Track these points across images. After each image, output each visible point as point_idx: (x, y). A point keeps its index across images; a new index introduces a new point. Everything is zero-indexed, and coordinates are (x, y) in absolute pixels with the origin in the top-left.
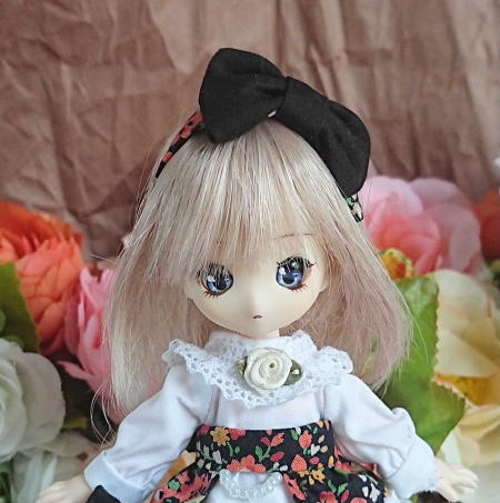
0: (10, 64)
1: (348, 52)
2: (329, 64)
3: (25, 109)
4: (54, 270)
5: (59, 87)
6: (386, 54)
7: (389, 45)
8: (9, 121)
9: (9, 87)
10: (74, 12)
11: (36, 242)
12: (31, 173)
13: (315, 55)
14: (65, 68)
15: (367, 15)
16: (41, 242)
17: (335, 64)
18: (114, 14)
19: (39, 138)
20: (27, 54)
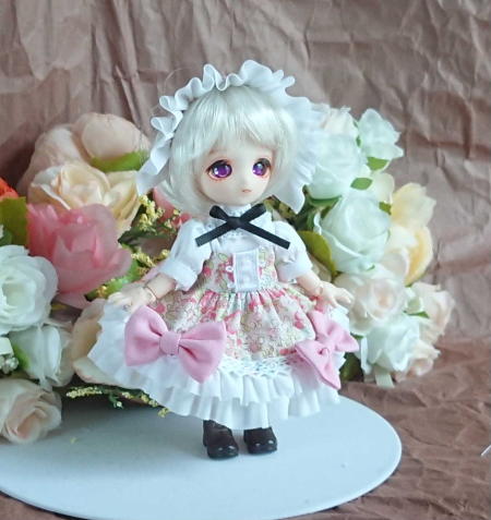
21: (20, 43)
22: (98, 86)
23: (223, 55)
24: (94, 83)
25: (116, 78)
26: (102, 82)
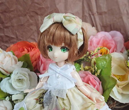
0: (29, 16)
1: (97, 12)
2: (93, 15)
3: (32, 24)
4: (35, 55)
5: (38, 20)
6: (105, 13)
7: (106, 11)
8: (28, 27)
9: (28, 20)
10: (41, 5)
11: (32, 49)
12: (32, 37)
13: (91, 13)
14: (39, 16)
15: (101, 5)
16: (33, 49)
17: (95, 15)
18: (49, 6)
19: (34, 30)
20: (32, 14)
21: (56, 7)
22: (84, 17)
23: (126, 5)
24: (83, 17)
25: (90, 14)
26: (85, 16)
